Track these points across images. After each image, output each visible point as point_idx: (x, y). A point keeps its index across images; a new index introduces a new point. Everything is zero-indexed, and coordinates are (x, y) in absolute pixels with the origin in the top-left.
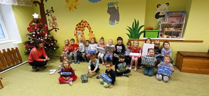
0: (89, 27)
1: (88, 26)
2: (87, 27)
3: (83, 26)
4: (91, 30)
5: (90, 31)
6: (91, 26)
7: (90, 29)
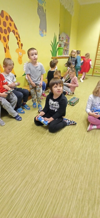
0: (17, 33)
1: (16, 31)
2: (14, 31)
3: (6, 28)
4: (20, 41)
5: (18, 43)
6: (19, 31)
7: (19, 39)
